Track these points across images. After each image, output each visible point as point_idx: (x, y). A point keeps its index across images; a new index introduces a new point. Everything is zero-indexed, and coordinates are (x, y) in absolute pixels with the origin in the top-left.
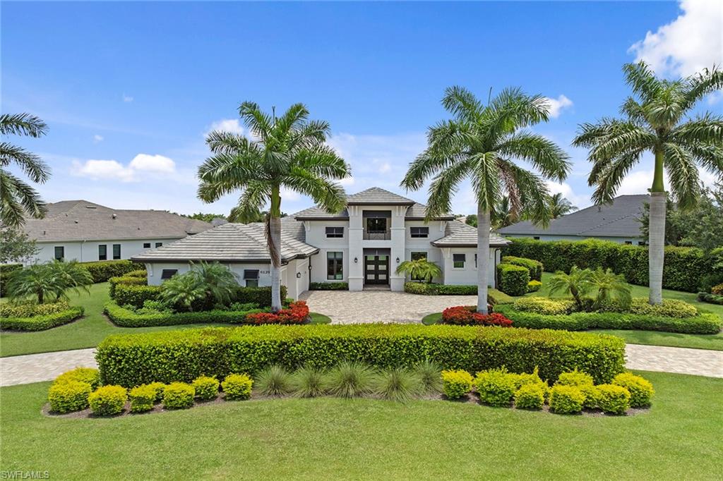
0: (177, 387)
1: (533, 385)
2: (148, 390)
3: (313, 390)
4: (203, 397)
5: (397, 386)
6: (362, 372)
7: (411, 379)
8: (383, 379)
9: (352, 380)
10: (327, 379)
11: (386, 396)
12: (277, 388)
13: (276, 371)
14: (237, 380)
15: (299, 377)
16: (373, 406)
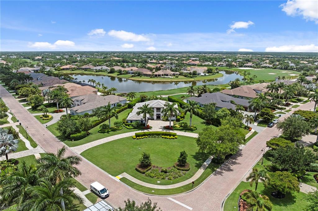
0: (142, 137)
1: (168, 137)
2: (140, 137)
3: (152, 137)
4: (144, 138)
5: (158, 137)
6: (156, 136)
7: (160, 136)
8: (157, 136)
9: (155, 136)
10: (153, 136)
11: (158, 138)
12: (149, 137)
13: (149, 136)
14: (146, 136)
15: (151, 136)
16: (157, 138)
